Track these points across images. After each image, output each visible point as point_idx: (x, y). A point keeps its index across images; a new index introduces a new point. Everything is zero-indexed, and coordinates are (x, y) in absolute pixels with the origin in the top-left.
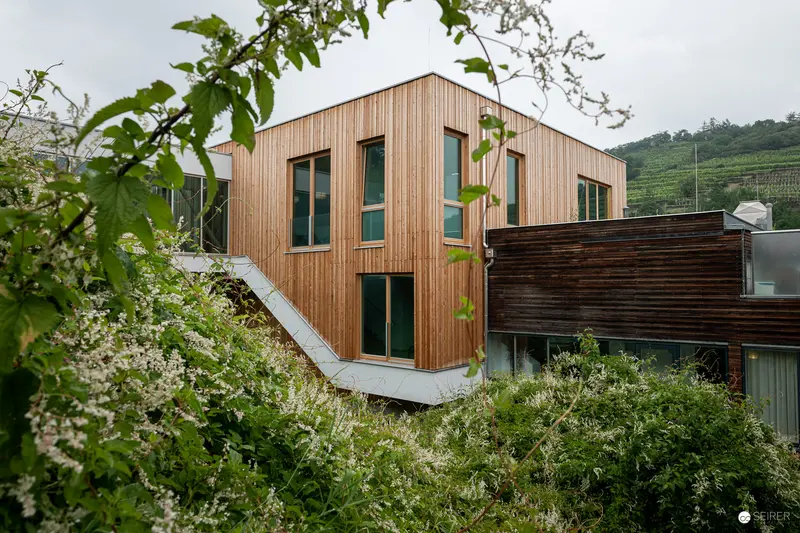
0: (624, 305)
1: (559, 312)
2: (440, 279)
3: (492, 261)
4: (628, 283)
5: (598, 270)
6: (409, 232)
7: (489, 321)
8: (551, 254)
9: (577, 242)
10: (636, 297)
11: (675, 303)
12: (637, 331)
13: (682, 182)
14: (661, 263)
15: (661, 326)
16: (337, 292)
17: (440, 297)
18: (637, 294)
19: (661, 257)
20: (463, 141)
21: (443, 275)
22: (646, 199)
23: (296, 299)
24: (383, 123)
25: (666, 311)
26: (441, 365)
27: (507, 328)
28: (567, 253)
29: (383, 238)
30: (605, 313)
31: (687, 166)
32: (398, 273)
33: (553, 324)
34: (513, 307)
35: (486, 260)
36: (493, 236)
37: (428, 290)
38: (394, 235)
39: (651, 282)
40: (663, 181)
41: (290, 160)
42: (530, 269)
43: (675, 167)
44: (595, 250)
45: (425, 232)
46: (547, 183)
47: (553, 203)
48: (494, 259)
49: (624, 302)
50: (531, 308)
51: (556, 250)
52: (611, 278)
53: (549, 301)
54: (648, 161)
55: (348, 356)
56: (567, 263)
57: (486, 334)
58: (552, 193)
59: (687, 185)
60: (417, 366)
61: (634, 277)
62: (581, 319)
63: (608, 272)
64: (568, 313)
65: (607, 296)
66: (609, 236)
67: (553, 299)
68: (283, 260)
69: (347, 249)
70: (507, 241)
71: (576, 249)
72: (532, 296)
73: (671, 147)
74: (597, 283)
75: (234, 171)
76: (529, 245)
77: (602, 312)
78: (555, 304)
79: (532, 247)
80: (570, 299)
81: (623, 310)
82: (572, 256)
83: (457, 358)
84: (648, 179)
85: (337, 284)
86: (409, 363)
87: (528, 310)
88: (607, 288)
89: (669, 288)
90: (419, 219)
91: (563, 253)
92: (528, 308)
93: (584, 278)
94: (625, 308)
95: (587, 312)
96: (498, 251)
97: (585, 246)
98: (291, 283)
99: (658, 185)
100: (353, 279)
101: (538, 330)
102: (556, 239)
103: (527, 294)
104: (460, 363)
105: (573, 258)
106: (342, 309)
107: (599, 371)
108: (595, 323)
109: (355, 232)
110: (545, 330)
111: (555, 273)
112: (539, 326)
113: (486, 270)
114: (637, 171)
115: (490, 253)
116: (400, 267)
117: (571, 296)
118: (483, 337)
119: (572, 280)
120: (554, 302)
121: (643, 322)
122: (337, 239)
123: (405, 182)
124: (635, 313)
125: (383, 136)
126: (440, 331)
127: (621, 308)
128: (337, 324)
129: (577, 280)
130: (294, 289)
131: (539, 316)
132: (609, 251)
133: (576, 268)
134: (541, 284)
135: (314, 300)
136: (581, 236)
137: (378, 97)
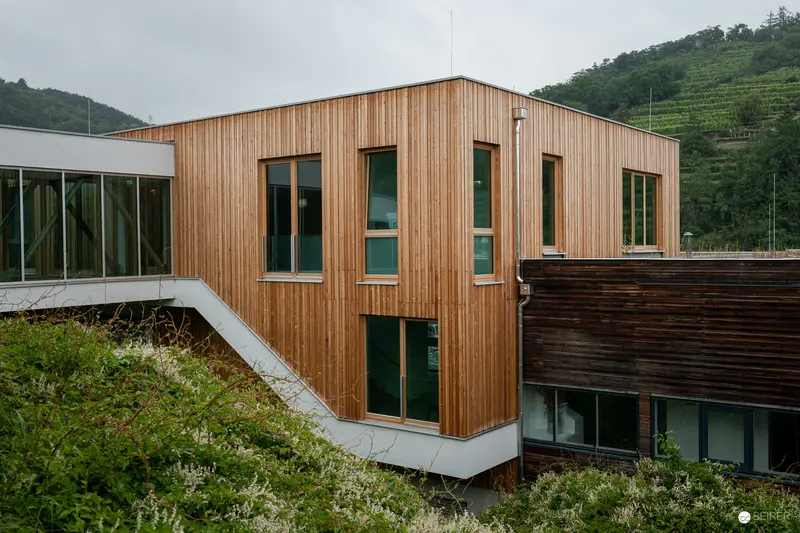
0: (688, 360)
1: (610, 364)
2: (470, 328)
3: (528, 298)
4: (694, 334)
5: (659, 317)
6: (430, 268)
7: (524, 371)
8: (600, 294)
9: (632, 283)
10: (703, 351)
11: (747, 360)
12: (704, 390)
13: (738, 104)
14: (732, 314)
15: (732, 386)
16: (333, 336)
17: (471, 349)
18: (704, 348)
19: (732, 307)
20: (493, 153)
21: (474, 323)
22: (690, 129)
23: (274, 338)
24: (394, 130)
25: (738, 370)
26: (471, 431)
27: (546, 380)
28: (621, 294)
29: (396, 272)
30: (667, 368)
31: (746, 79)
32: (416, 318)
33: (603, 378)
34: (553, 355)
35: (521, 297)
36: (528, 268)
37: (457, 344)
38: (411, 271)
39: (721, 335)
40: (713, 101)
41: (261, 161)
42: (575, 310)
43: (729, 80)
44: (655, 293)
45: (452, 273)
46: (588, 186)
47: (594, 210)
48: (531, 296)
49: (689, 357)
50: (575, 357)
51: (607, 290)
52: (672, 327)
53: (598, 350)
54: (692, 71)
55: (350, 414)
56: (622, 306)
57: (520, 387)
58: (594, 197)
59: (746, 108)
60: (443, 431)
61: (700, 329)
62: (636, 373)
63: (670, 320)
64: (623, 366)
65: (668, 348)
66: (672, 278)
67: (604, 348)
68: (255, 289)
69: (346, 282)
70: (545, 275)
71: (632, 290)
72: (578, 343)
73: (724, 49)
74: (656, 332)
75: (178, 165)
76: (573, 281)
77: (662, 367)
78: (607, 354)
79: (578, 284)
80: (623, 350)
81: (689, 366)
82: (627, 298)
83: (489, 419)
84: (691, 98)
85: (333, 325)
86: (433, 427)
87: (573, 360)
88: (668, 339)
89: (740, 343)
90: (444, 254)
91: (616, 294)
92: (572, 356)
93: (641, 326)
94: (691, 363)
95: (644, 365)
96: (535, 287)
97: (644, 288)
98: (267, 320)
99: (705, 108)
100: (355, 321)
101: (584, 384)
102: (606, 277)
103: (573, 340)
104: (492, 425)
105: (628, 301)
106: (340, 356)
107: (683, 480)
108: (654, 379)
109: (358, 262)
110: (592, 385)
111: (607, 318)
112: (587, 380)
113: (520, 309)
114: (677, 86)
115: (526, 289)
116: (418, 311)
117: (626, 347)
118: (517, 390)
119: (625, 326)
120: (604, 351)
121: (711, 381)
122: (332, 270)
123: (425, 207)
124: (700, 370)
125: (396, 146)
126: (471, 391)
127: (685, 363)
128: (334, 375)
129: (632, 327)
130: (272, 325)
131: (586, 367)
132: (673, 296)
133: (630, 313)
134: (590, 330)
135: (301, 343)
136: (639, 277)
137: (387, 97)
